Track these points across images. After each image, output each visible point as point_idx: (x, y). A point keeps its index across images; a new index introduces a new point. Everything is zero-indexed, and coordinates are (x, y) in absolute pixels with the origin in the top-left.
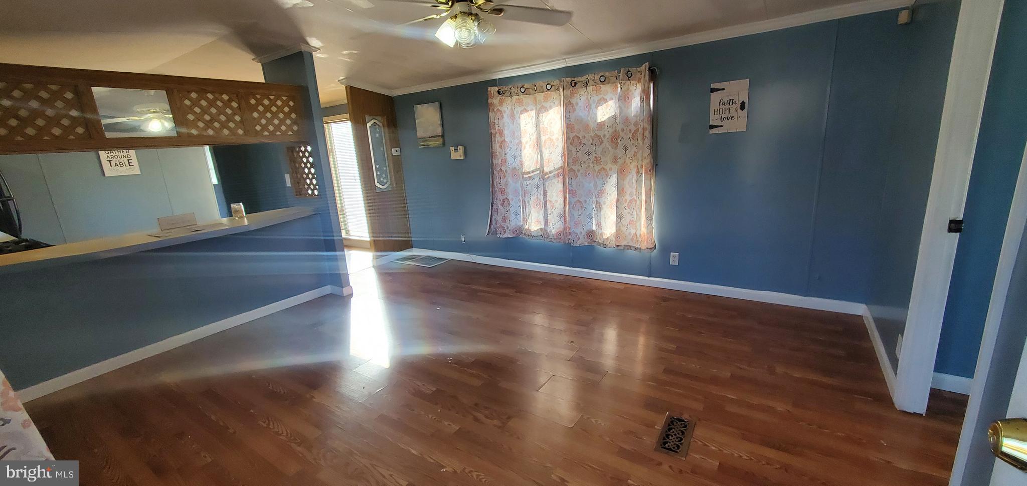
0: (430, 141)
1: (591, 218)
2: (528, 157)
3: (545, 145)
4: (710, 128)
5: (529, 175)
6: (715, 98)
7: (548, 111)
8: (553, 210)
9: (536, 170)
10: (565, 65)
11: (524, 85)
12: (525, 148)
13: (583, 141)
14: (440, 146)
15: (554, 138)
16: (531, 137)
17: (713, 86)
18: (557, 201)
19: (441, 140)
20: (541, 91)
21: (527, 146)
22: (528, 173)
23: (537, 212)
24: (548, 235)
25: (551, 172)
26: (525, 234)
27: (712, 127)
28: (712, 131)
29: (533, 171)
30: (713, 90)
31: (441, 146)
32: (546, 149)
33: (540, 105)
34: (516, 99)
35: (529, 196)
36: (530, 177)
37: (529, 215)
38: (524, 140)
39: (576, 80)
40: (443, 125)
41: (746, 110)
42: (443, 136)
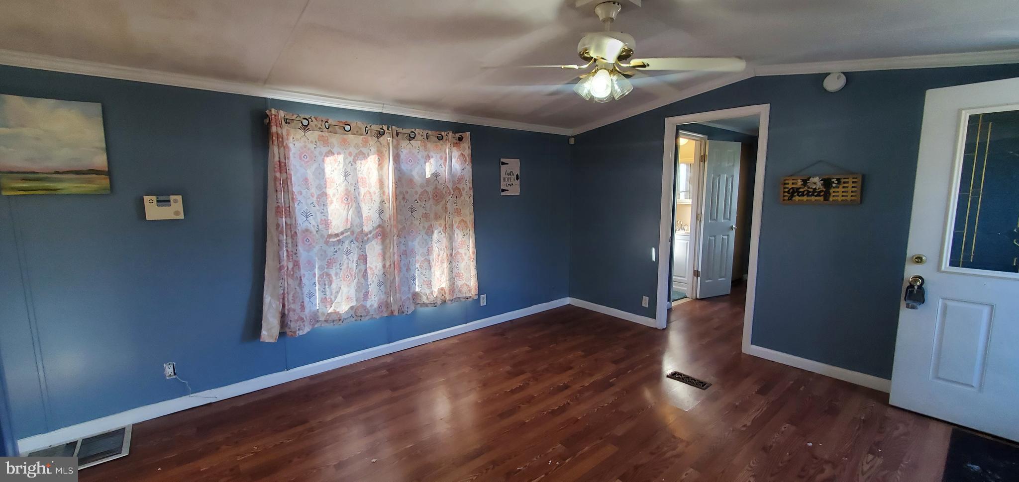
0: (60, 181)
1: (414, 280)
2: (335, 214)
3: (364, 200)
4: (502, 192)
5: (338, 238)
6: (503, 168)
7: (366, 158)
8: (374, 278)
9: (346, 231)
10: (381, 111)
11: (328, 120)
12: (332, 202)
13: (407, 196)
14: (104, 192)
15: (372, 191)
16: (337, 188)
17: (502, 160)
18: (376, 267)
19: (105, 182)
20: (359, 133)
21: (335, 200)
22: (337, 235)
23: (348, 286)
24: (368, 312)
25: (370, 232)
26: (326, 321)
27: (503, 190)
28: (502, 194)
29: (342, 233)
30: (503, 163)
31: (108, 192)
32: (365, 204)
33: (357, 149)
34: (319, 135)
35: (338, 266)
36: (339, 241)
37: (337, 292)
38: (330, 191)
39: (400, 130)
40: (108, 150)
41: (519, 180)
42: (109, 173)
